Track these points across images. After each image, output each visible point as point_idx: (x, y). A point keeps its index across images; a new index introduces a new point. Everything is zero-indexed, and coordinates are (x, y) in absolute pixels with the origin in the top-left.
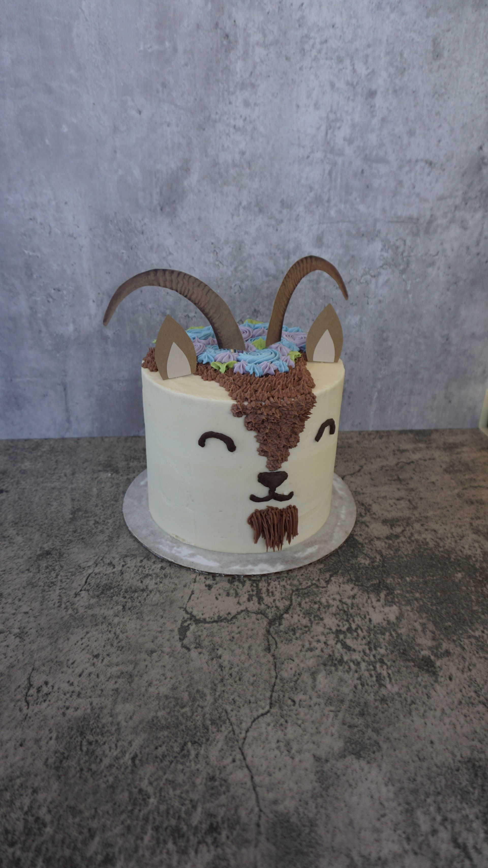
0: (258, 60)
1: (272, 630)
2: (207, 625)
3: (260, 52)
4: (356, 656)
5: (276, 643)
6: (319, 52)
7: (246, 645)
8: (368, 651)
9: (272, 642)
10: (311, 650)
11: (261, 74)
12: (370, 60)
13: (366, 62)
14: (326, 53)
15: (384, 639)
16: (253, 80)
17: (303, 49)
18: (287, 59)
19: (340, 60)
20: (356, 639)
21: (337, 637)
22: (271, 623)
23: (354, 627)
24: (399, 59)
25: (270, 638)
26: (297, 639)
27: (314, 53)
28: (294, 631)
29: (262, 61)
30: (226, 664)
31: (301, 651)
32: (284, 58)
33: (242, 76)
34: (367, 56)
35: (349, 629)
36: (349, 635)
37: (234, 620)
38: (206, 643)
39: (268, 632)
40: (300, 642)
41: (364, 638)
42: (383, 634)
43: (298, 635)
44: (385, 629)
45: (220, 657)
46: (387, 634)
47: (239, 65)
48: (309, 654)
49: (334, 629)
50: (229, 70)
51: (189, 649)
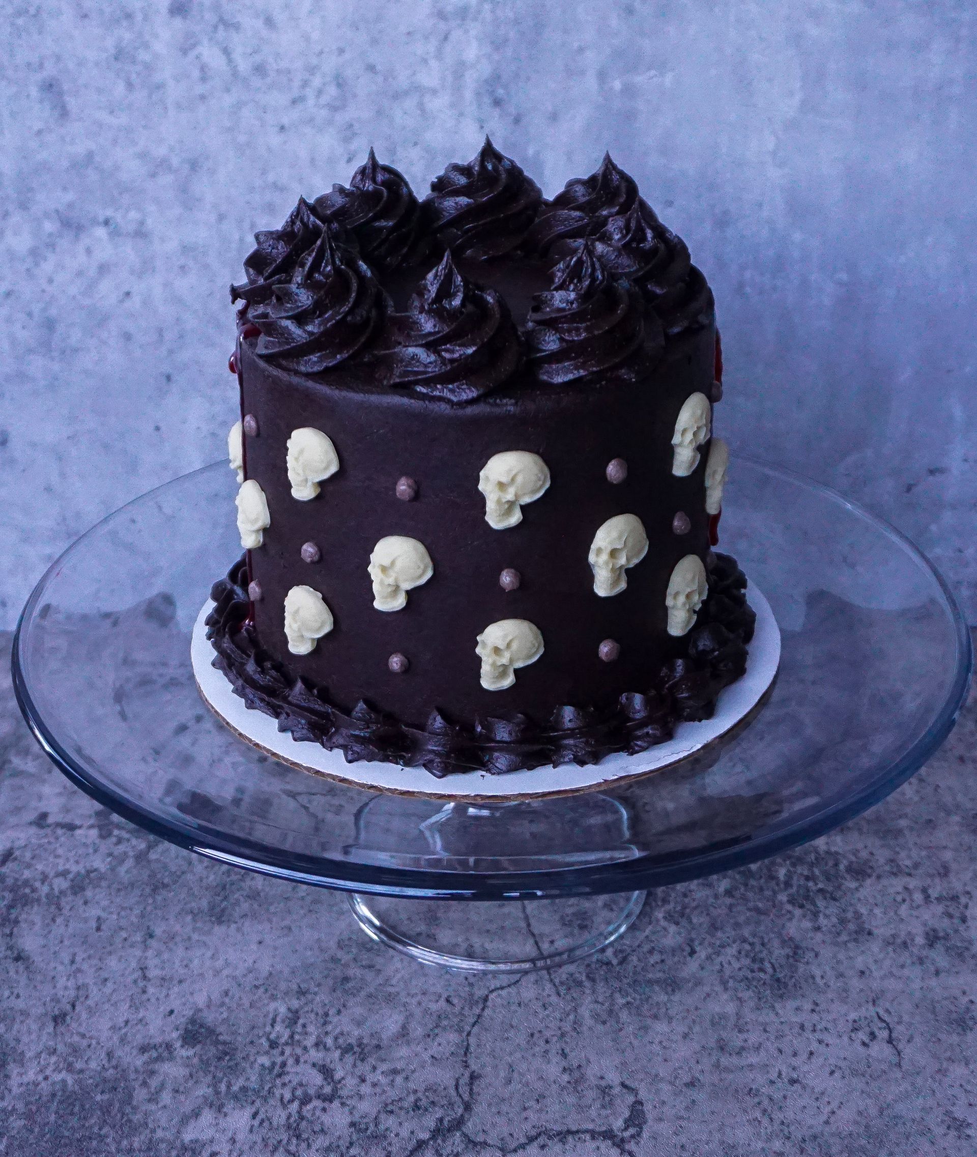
0: (433, 63)
1: (460, 1111)
2: (590, 1126)
3: (429, 78)
4: (315, 1055)
5: (457, 1087)
6: (305, 84)
7: (515, 1086)
8: (290, 1062)
9: (464, 1090)
10: (395, 1072)
11: (426, 38)
12: (196, 74)
13: (203, 68)
14: (290, 80)
15: (248, 1079)
16: (442, 25)
17: (339, 85)
18: (371, 68)
19: (260, 70)
20: (301, 1084)
21: (335, 1090)
22: (459, 1123)
23: (295, 1105)
24: (134, 76)
25: (466, 1097)
26: (415, 1092)
27: (317, 82)
28: (416, 1107)
29: (425, 61)
30: (555, 1059)
31: (413, 1072)
32: (379, 68)
33: (466, 31)
34: (204, 79)
35: (305, 1100)
36: (312, 1091)
37: (533, 1133)
38: (591, 1094)
39: (468, 1107)
40: (412, 1085)
41: (284, 1085)
42: (244, 1089)
43: (412, 1098)
44: (236, 1097)
45: (565, 1070)
46: (235, 1088)
47: (471, 53)
48: (399, 1065)
49: (336, 1103)
50: (492, 43)
51: (623, 1085)
